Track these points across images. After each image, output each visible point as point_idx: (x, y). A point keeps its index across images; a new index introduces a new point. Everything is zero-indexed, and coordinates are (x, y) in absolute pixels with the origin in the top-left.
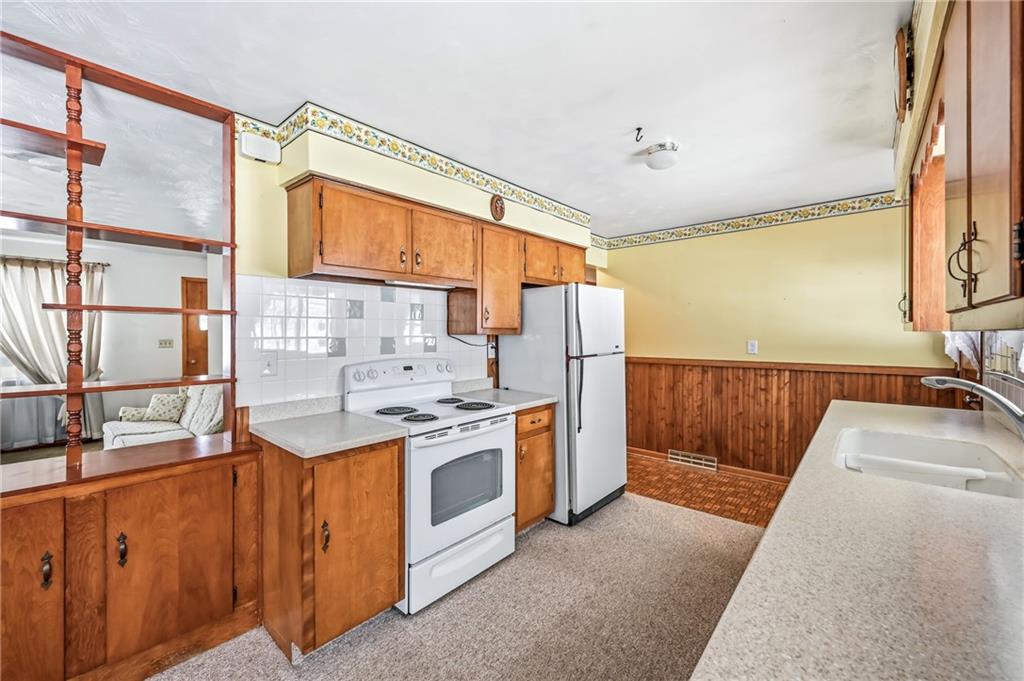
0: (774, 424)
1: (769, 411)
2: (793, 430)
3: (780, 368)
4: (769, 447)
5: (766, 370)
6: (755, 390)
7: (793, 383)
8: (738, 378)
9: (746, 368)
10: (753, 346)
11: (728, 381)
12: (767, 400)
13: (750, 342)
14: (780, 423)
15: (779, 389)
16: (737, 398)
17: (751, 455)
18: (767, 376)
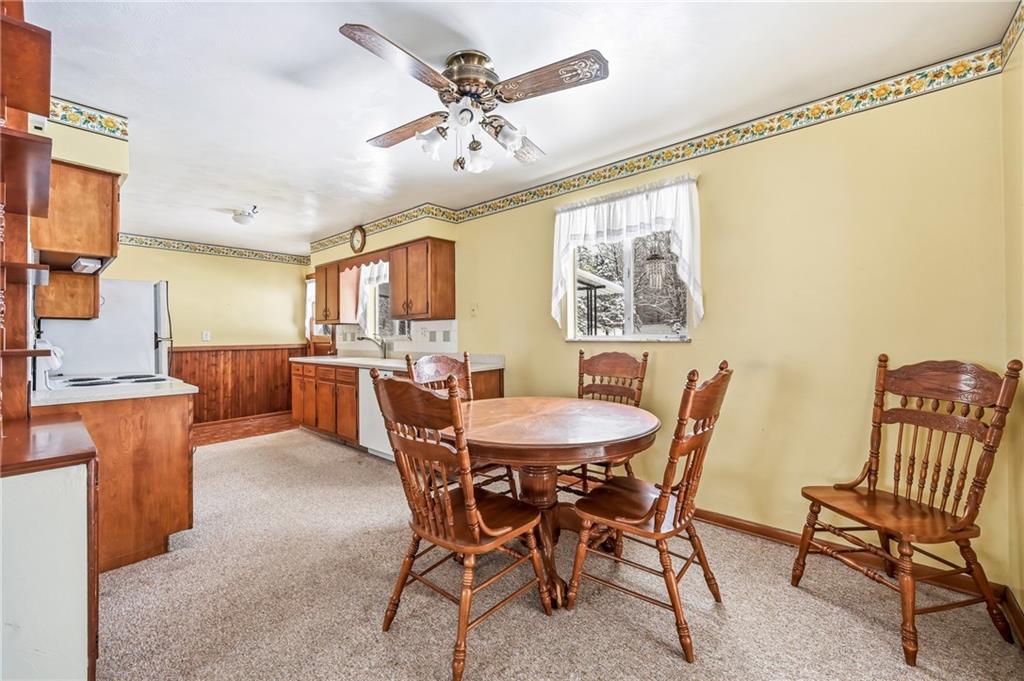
0: (222, 387)
1: (218, 379)
2: (234, 388)
3: (225, 350)
4: (219, 403)
5: (216, 352)
6: (208, 366)
7: (234, 358)
8: (195, 359)
9: (201, 351)
10: (206, 335)
11: (187, 362)
12: (216, 372)
13: (205, 333)
14: (226, 385)
15: (225, 363)
16: (194, 373)
17: (206, 412)
18: (216, 356)
